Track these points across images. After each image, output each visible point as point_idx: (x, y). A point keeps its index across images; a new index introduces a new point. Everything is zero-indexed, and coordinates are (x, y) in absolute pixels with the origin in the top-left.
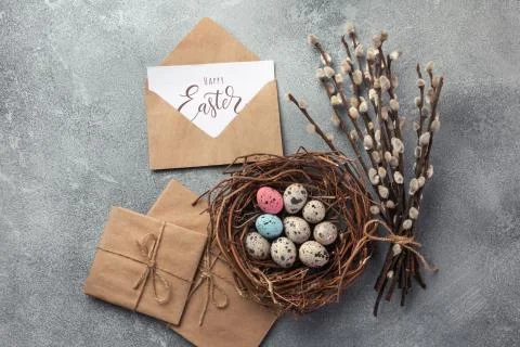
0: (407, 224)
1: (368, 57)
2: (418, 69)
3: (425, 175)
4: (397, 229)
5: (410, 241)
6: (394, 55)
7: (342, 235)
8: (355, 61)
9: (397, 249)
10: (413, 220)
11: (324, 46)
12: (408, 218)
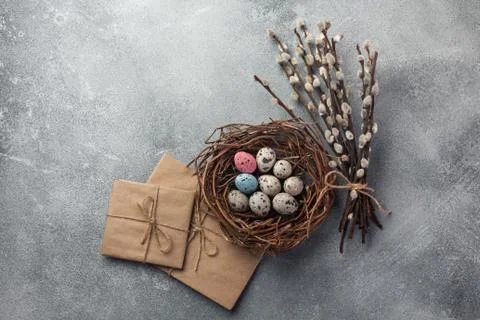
0: (360, 173)
1: (316, 43)
2: (358, 47)
3: (371, 132)
4: (353, 178)
5: (364, 186)
6: (337, 38)
7: (307, 188)
8: (307, 48)
9: (354, 194)
10: (365, 169)
11: (281, 38)
12: (361, 167)
